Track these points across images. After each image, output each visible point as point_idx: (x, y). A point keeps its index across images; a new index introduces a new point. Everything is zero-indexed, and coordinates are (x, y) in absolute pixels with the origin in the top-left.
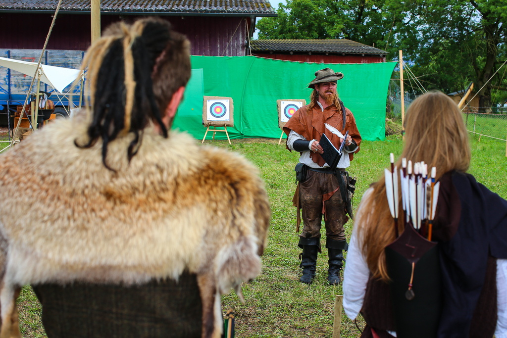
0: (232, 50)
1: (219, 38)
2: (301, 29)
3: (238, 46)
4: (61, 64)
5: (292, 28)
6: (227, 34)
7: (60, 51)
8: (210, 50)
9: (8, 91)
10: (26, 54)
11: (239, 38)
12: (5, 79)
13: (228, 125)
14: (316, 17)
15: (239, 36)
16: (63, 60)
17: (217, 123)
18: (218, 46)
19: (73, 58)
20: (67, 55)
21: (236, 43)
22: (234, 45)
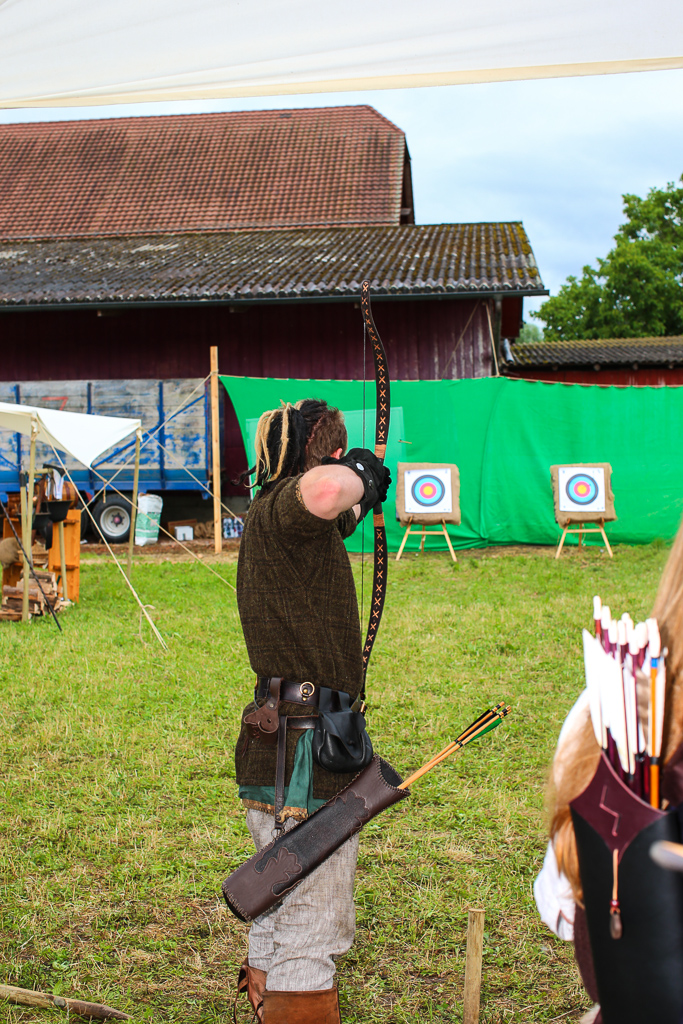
0: (463, 366)
1: (436, 345)
2: (630, 316)
3: (476, 359)
4: (117, 407)
5: (611, 316)
6: (453, 335)
7: (116, 382)
8: (420, 370)
9: (15, 464)
10: (50, 391)
11: (477, 341)
12: (10, 442)
13: (448, 522)
14: (660, 291)
15: (477, 337)
16: (121, 400)
17: (426, 518)
18: (436, 360)
19: (141, 395)
20: (129, 390)
21: (471, 352)
22: (468, 355)
